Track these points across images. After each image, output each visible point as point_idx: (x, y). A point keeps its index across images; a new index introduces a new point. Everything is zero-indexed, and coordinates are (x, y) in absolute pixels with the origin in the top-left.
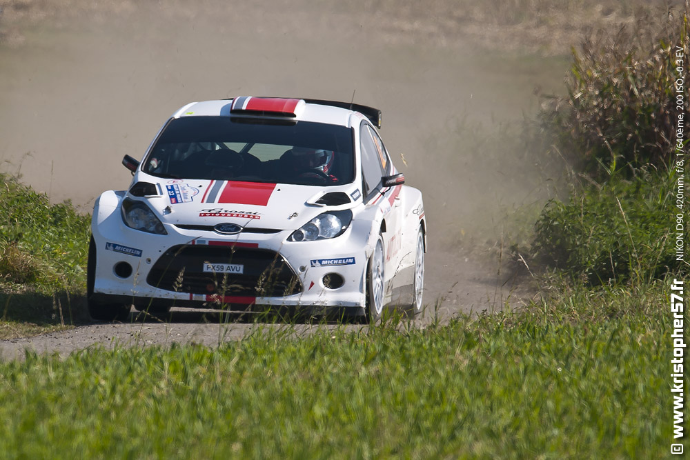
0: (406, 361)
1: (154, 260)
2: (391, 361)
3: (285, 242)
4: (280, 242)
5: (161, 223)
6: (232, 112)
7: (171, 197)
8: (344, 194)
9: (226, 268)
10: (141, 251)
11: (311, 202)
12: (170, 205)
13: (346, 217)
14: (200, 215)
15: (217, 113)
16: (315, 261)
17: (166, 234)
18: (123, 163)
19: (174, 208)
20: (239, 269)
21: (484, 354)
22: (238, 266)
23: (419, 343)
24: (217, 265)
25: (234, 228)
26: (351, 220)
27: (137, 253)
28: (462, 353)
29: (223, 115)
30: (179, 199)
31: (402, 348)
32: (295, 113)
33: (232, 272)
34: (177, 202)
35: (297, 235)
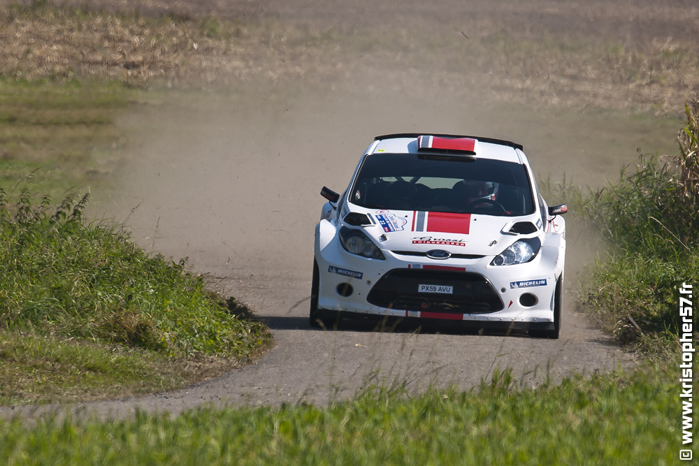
0: (518, 421)
1: (374, 282)
2: (502, 421)
3: (489, 266)
4: (484, 267)
5: (379, 249)
6: (420, 150)
7: (384, 226)
8: (530, 224)
9: (438, 289)
10: (362, 274)
11: (505, 230)
12: (385, 233)
13: (535, 245)
14: (413, 242)
15: (406, 151)
16: (514, 283)
17: (384, 259)
18: (322, 194)
19: (388, 235)
20: (449, 290)
21: (596, 414)
22: (448, 287)
23: (531, 402)
24: (430, 286)
25: (444, 254)
26: (540, 246)
27: (359, 276)
28: (574, 412)
29: (412, 152)
30: (391, 228)
31: (514, 408)
32: (475, 151)
33: (443, 292)
34: (390, 230)
35: (498, 260)
